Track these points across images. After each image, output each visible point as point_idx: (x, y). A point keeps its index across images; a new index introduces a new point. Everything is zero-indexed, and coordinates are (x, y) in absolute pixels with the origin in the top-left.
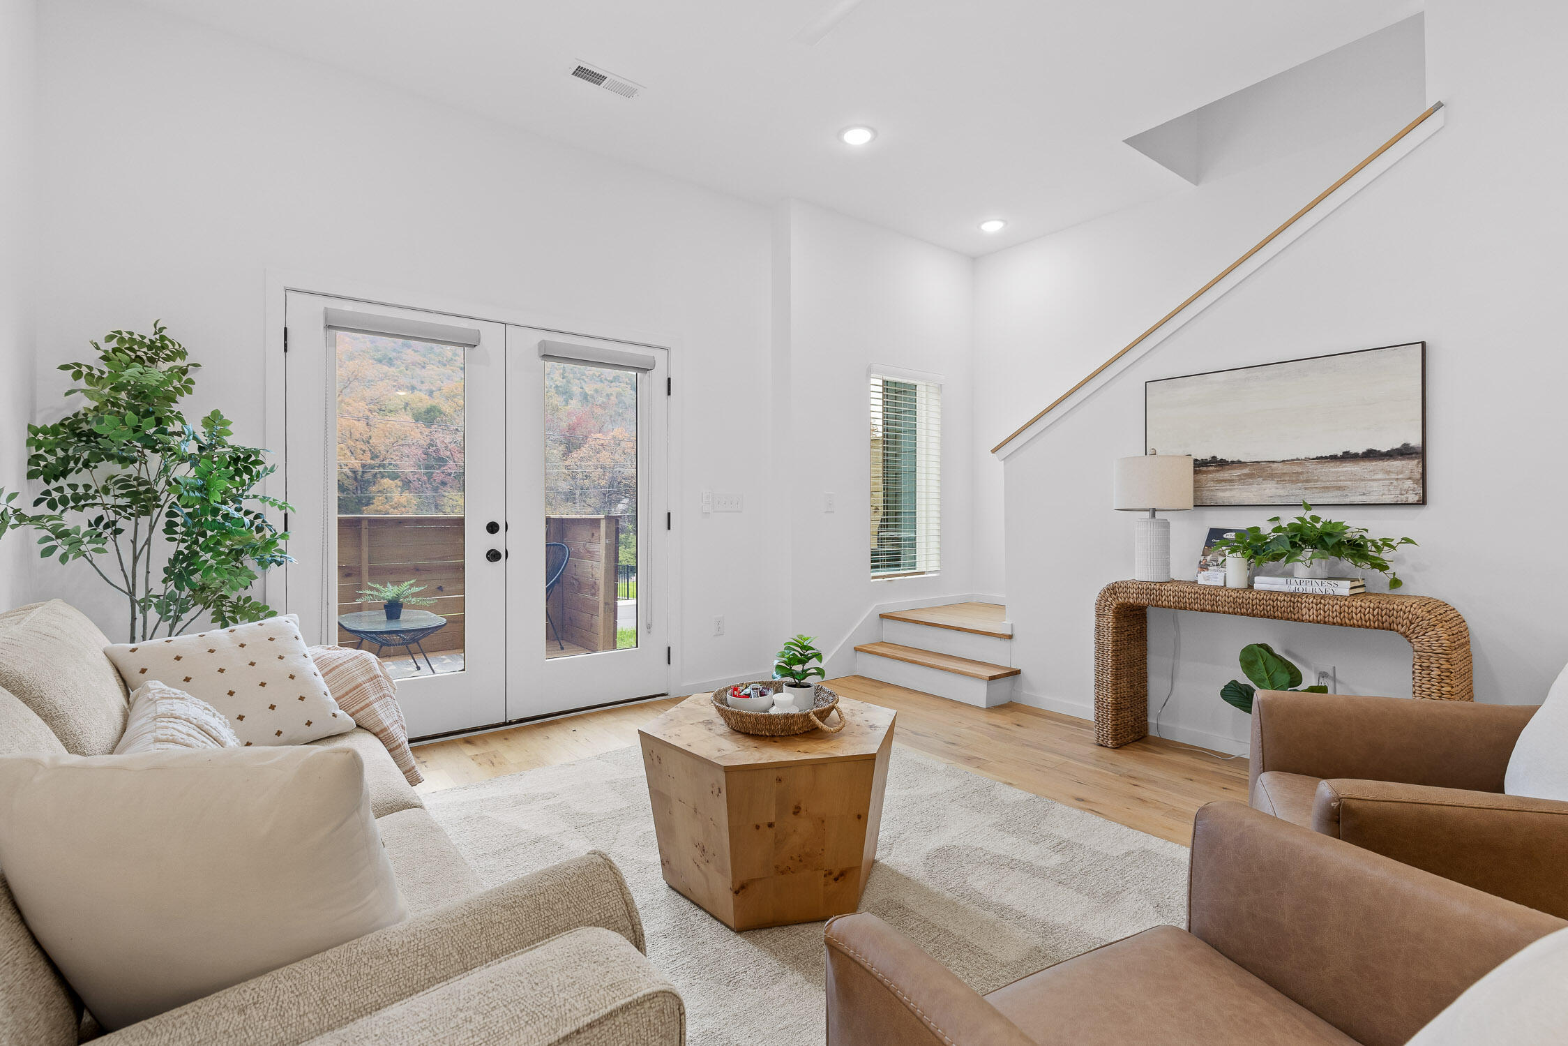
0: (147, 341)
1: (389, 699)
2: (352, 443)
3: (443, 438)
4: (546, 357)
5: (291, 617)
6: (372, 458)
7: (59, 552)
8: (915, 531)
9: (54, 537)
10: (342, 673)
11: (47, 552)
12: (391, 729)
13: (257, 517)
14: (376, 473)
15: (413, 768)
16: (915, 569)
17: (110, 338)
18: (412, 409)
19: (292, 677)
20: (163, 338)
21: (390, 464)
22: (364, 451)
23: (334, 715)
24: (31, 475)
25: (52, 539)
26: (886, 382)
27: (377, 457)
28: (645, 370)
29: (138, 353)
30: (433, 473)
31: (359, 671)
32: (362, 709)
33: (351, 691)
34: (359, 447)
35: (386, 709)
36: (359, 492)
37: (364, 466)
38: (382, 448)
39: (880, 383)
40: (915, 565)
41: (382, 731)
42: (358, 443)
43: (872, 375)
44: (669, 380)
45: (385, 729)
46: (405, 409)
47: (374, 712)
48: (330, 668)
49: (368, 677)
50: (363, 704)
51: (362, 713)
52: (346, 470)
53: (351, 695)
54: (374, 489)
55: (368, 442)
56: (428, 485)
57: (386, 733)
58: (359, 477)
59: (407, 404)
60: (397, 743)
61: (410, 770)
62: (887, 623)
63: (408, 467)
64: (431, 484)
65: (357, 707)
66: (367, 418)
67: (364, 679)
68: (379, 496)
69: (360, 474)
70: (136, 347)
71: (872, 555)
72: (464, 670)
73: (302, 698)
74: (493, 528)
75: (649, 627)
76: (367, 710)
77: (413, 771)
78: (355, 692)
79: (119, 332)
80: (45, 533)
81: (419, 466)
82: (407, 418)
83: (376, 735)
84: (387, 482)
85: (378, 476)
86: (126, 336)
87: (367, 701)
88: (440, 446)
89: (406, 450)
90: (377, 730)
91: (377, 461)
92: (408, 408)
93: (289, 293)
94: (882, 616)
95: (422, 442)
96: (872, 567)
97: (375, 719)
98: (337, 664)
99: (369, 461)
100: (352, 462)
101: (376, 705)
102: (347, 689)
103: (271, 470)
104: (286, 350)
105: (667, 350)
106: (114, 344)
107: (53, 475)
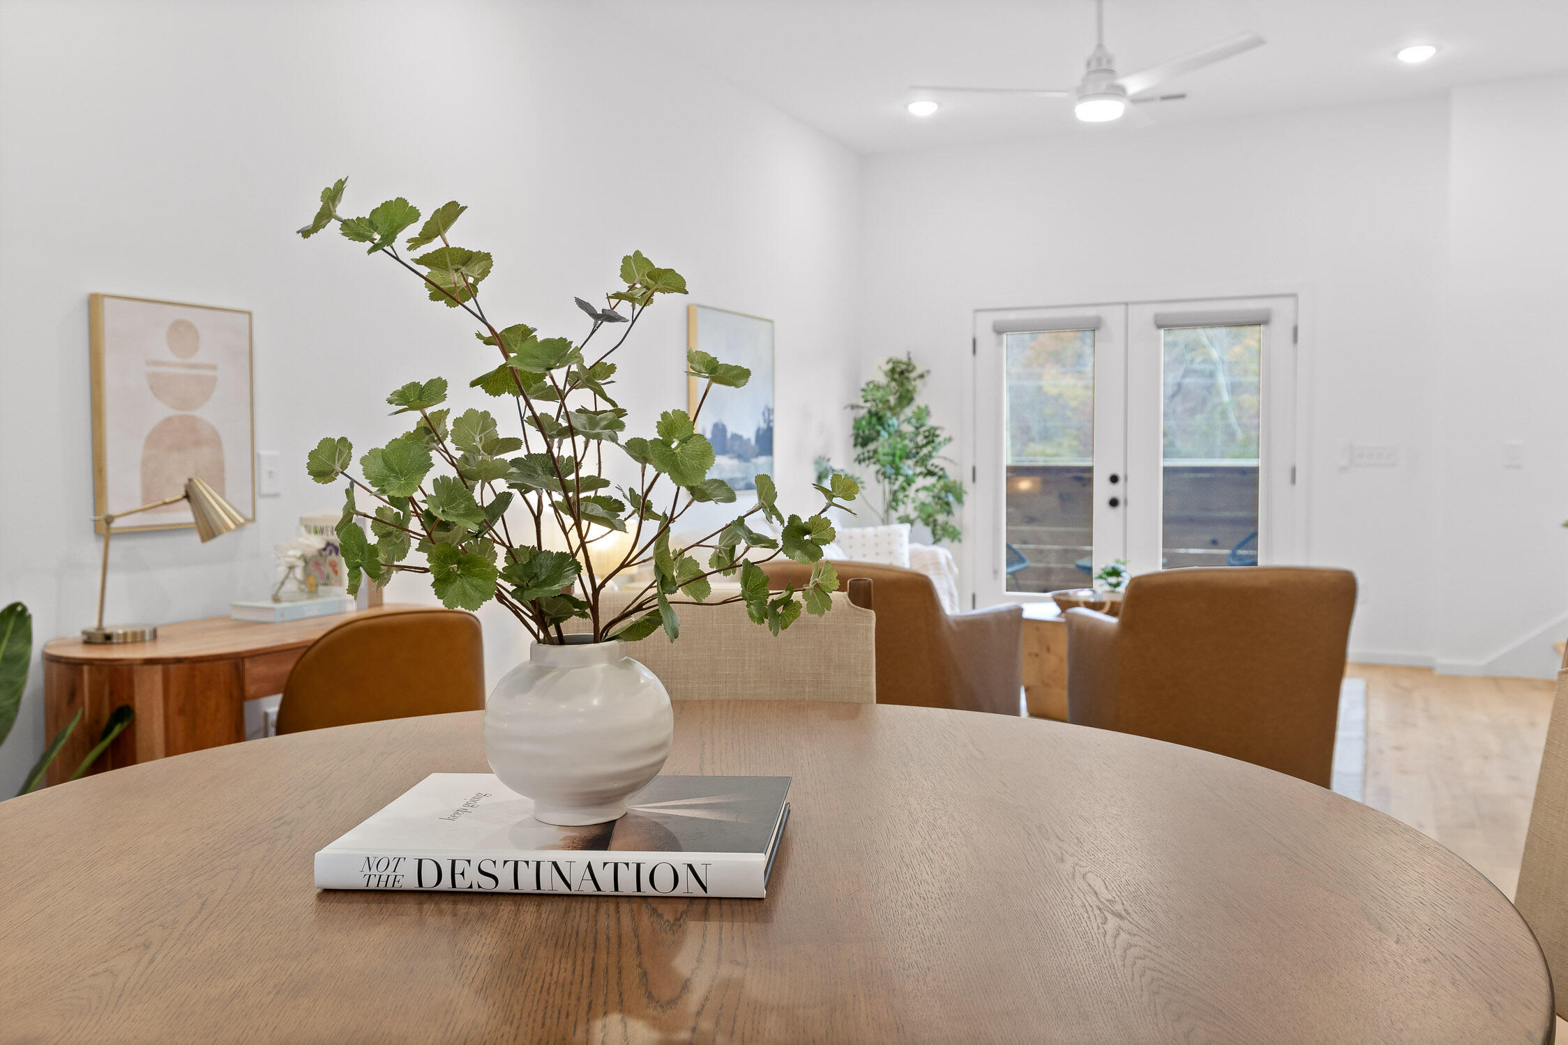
0: (903, 362)
4: (1159, 327)
10: (921, 557)
17: (888, 362)
20: (910, 360)
24: (855, 445)
28: (1262, 323)
29: (901, 369)
31: (929, 558)
44: (1296, 327)
48: (917, 554)
49: (933, 562)
67: (930, 562)
70: (900, 366)
74: (1114, 479)
79: (892, 358)
86: (895, 360)
93: (979, 315)
98: (920, 553)
103: (950, 439)
104: (974, 352)
105: (1294, 296)
106: (890, 366)
107: (864, 444)
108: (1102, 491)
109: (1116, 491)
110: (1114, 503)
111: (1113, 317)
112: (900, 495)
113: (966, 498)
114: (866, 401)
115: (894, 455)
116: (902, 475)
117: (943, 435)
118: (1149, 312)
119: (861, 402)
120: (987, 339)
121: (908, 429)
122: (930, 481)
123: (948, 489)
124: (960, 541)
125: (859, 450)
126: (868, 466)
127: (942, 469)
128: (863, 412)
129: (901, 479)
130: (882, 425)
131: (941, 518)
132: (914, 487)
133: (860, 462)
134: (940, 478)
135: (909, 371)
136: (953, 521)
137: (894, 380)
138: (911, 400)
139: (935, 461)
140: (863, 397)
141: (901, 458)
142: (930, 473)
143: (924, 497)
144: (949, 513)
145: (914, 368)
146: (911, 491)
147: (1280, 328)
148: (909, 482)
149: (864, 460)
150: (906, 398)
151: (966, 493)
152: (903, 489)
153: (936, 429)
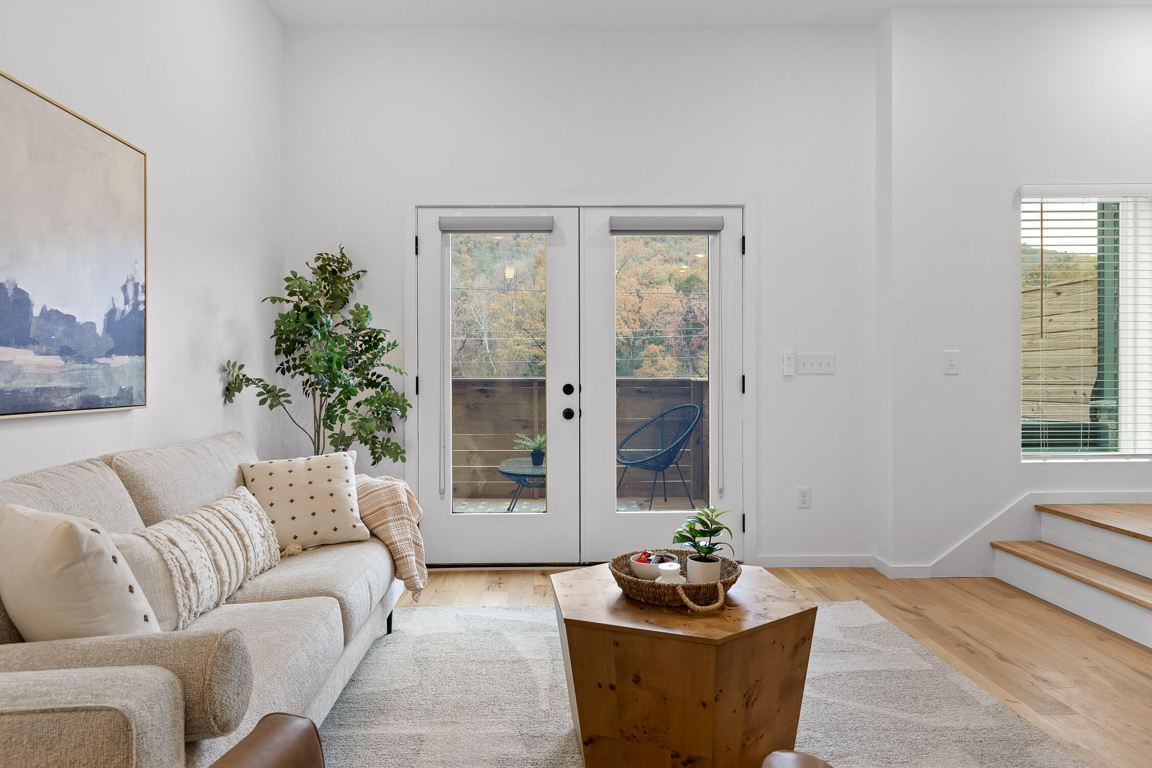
0: (335, 258)
1: (406, 521)
2: (626, 313)
3: (697, 304)
4: (613, 232)
5: (351, 453)
6: (641, 327)
7: (269, 402)
8: (1117, 400)
9: (265, 392)
10: (374, 497)
11: (262, 402)
12: (398, 544)
13: (384, 379)
14: (645, 340)
15: (413, 577)
16: (1116, 450)
17: (317, 259)
18: (675, 280)
19: (332, 495)
20: (343, 255)
21: (657, 331)
22: (635, 320)
23: (354, 526)
25: (264, 394)
26: (1102, 206)
27: (645, 325)
28: (716, 232)
29: (333, 267)
30: (691, 338)
31: (387, 497)
32: (380, 525)
33: (376, 511)
34: (631, 317)
35: (400, 528)
36: (632, 356)
37: (635, 334)
38: (649, 318)
39: (1095, 207)
40: (1116, 445)
41: (391, 544)
42: (630, 313)
43: (1023, 200)
44: (744, 238)
45: (393, 543)
46: (670, 280)
47: (388, 529)
48: (368, 492)
49: (392, 502)
50: (382, 522)
51: (380, 528)
52: (621, 338)
53: (376, 513)
54: (642, 353)
55: (639, 313)
56: (686, 349)
57: (393, 546)
58: (631, 344)
59: (671, 275)
60: (401, 555)
61: (409, 578)
62: (1046, 518)
63: (670, 334)
64: (689, 348)
65: (378, 524)
66: (638, 291)
67: (388, 503)
68: (647, 360)
69: (632, 340)
70: (331, 263)
71: (1023, 429)
72: (545, 512)
73: (333, 511)
74: (568, 389)
75: (721, 491)
76: (383, 527)
77: (412, 579)
78: (378, 512)
79: (321, 254)
80: (261, 390)
81: (680, 332)
82: (669, 289)
83: (387, 546)
84: (653, 348)
85: (647, 342)
86: (325, 256)
87: (385, 520)
88: (698, 313)
89: (668, 318)
90: (388, 542)
91: (646, 329)
92: (672, 279)
93: (420, 210)
94: (1040, 509)
95: (681, 309)
96: (1024, 445)
97: (388, 534)
98: (373, 490)
99: (639, 330)
100: (626, 331)
101: (391, 524)
102: (374, 509)
103: (395, 345)
104: (417, 253)
105: (742, 207)
106: (320, 263)
107: (289, 352)
108: (556, 401)
109: (571, 401)
110: (568, 414)
111: (565, 221)
112: (339, 411)
113: (409, 412)
114: (291, 294)
115: (330, 360)
116: (340, 386)
117: (389, 338)
118: (605, 216)
119: (285, 294)
120: (431, 239)
121: (344, 331)
122: (370, 392)
123: (390, 403)
124: (404, 460)
125: (282, 358)
126: (293, 376)
127: (385, 379)
128: (288, 308)
129: (338, 390)
130: (314, 322)
131: (381, 435)
132: (354, 400)
133: (283, 373)
134: (383, 389)
135: (341, 271)
136: (395, 437)
137: (325, 279)
138: (346, 301)
139: (378, 370)
140: (287, 288)
141: (339, 365)
142: (371, 384)
143: (364, 410)
144: (391, 429)
145: (350, 264)
146: (351, 405)
147: (730, 237)
148: (348, 392)
149: (289, 370)
150: (339, 300)
151: (410, 406)
152: (342, 403)
153: (380, 331)
